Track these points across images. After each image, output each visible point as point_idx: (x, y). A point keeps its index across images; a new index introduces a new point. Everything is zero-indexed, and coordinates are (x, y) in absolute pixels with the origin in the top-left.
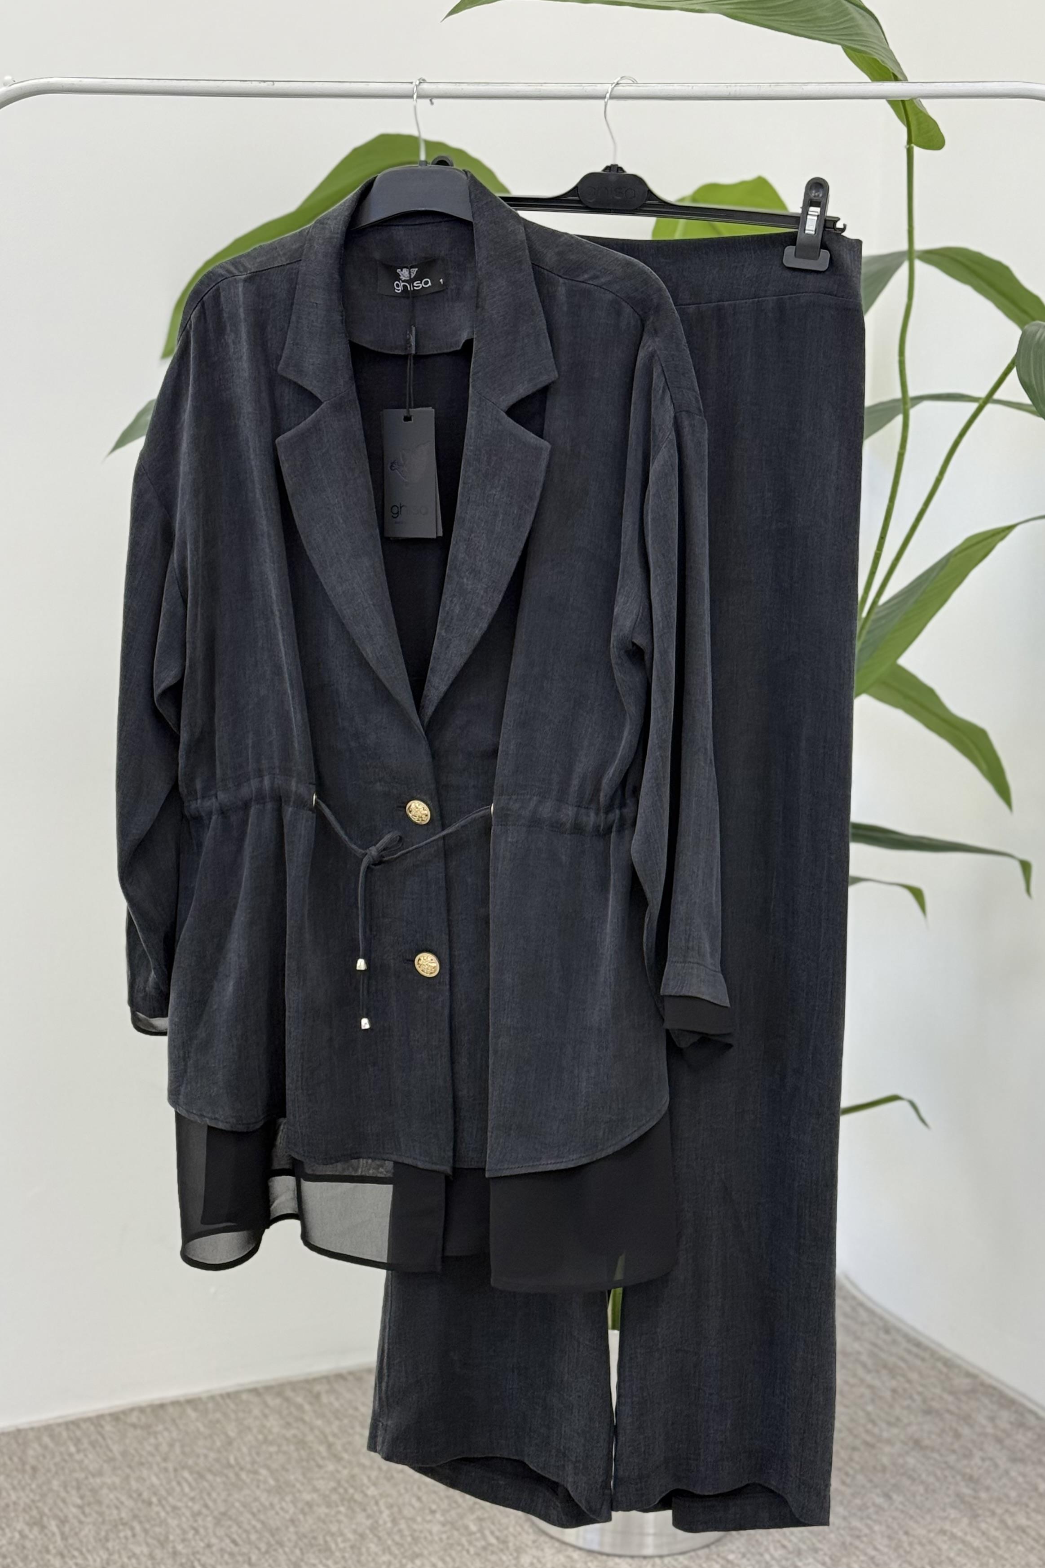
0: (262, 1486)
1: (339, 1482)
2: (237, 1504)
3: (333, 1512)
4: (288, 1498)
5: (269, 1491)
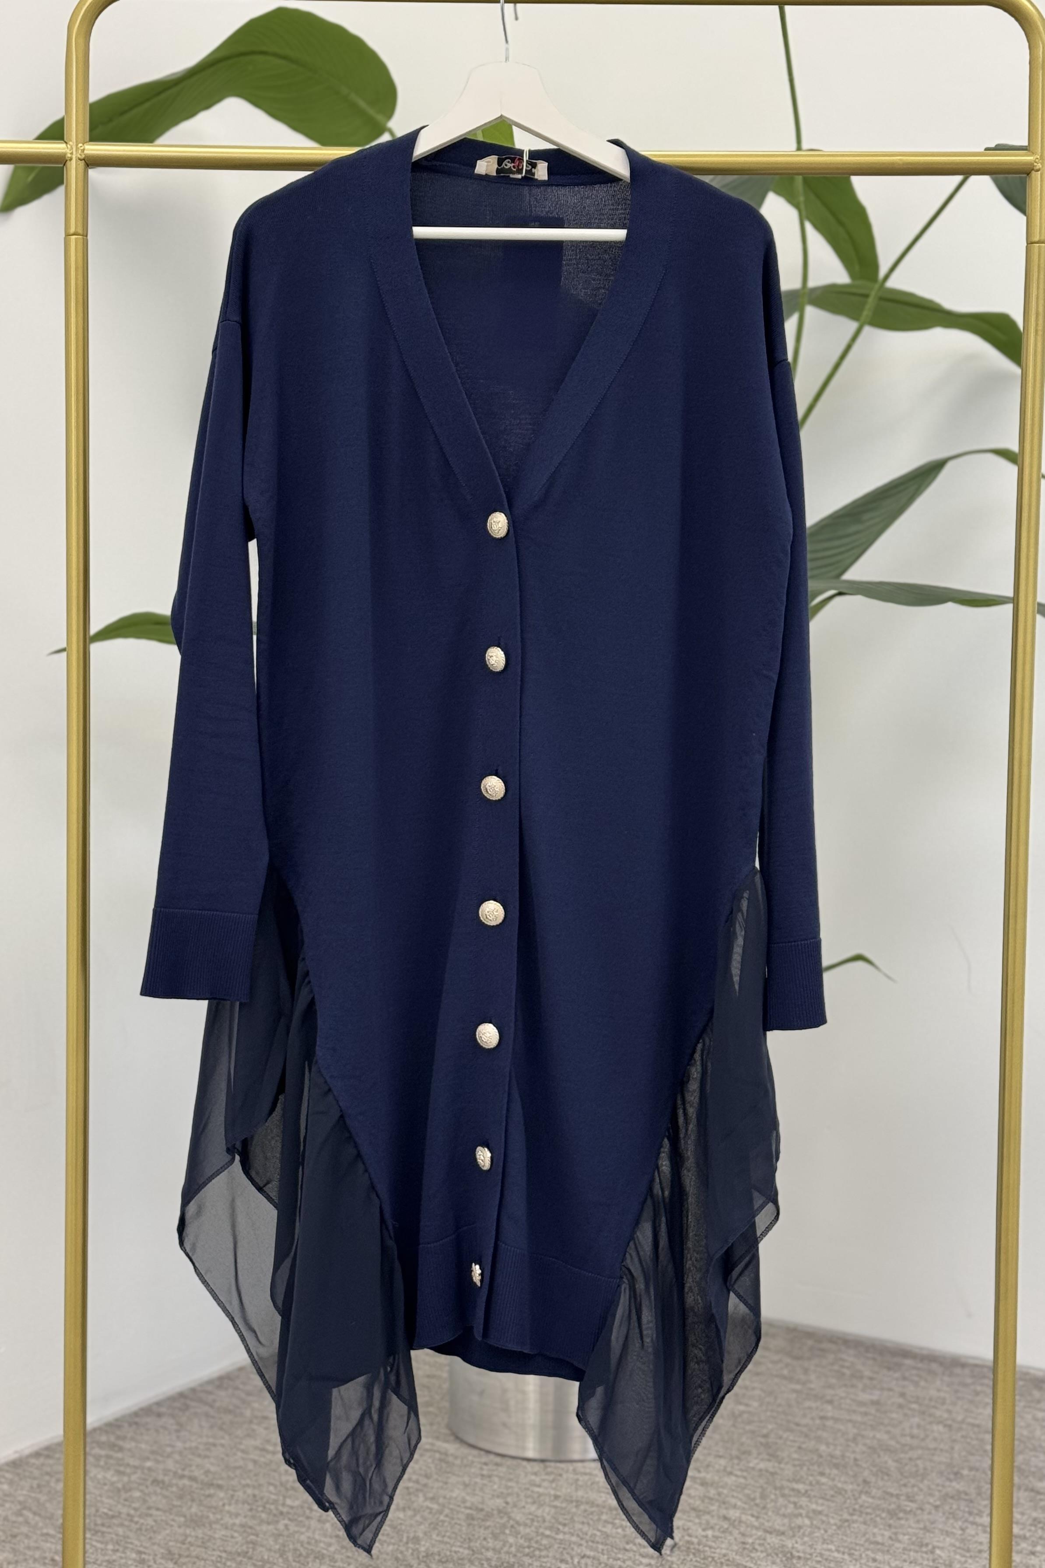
0: (172, 1523)
1: (249, 1504)
2: (171, 1544)
3: (281, 1526)
4: (214, 1526)
5: (188, 1527)
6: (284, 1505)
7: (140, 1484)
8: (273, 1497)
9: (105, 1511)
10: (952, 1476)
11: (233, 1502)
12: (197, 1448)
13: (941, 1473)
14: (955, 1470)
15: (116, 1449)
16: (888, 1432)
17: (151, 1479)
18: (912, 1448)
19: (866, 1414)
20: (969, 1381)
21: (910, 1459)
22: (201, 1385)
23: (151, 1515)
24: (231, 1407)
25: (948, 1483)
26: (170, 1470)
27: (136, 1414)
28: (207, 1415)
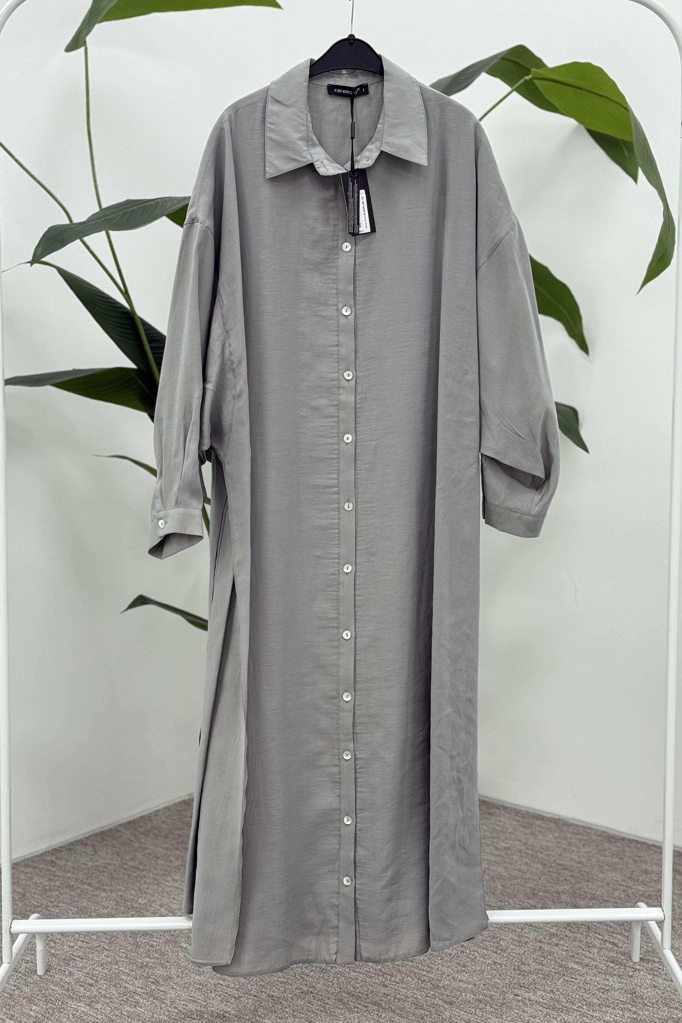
6: (137, 902)
7: (59, 887)
8: (132, 897)
9: (35, 903)
10: (532, 896)
11: (108, 899)
12: (100, 866)
13: (526, 894)
14: (535, 892)
15: (53, 865)
16: (505, 868)
17: (66, 884)
18: (516, 878)
19: (498, 856)
20: (569, 836)
21: (512, 884)
22: (115, 827)
23: (59, 906)
24: (128, 842)
25: (527, 900)
26: (79, 880)
27: (72, 844)
28: (113, 846)
